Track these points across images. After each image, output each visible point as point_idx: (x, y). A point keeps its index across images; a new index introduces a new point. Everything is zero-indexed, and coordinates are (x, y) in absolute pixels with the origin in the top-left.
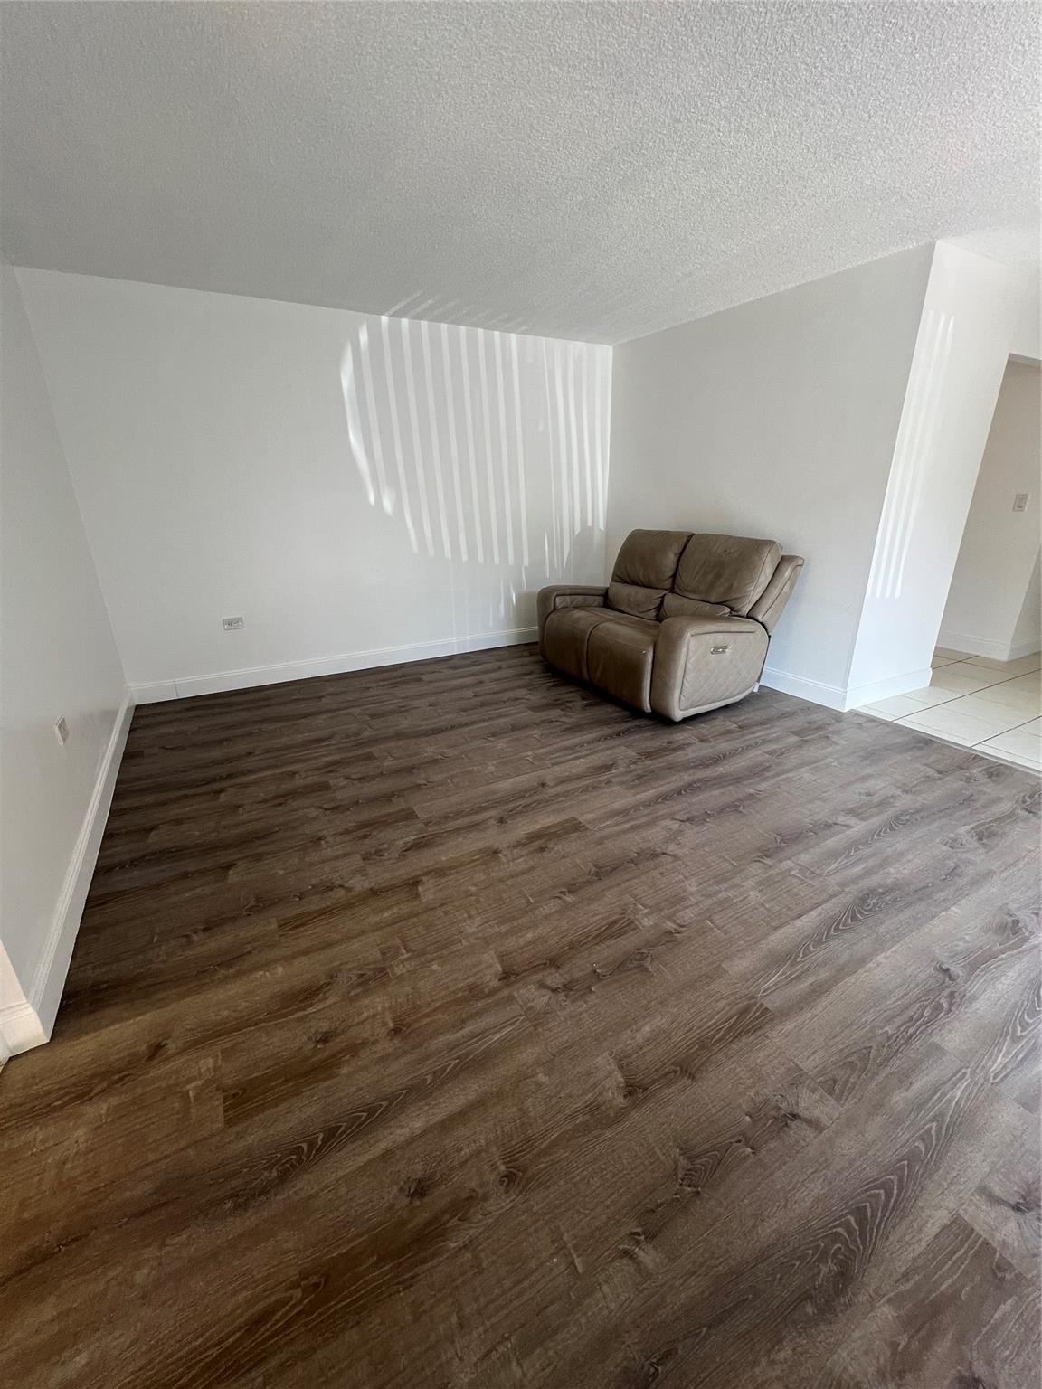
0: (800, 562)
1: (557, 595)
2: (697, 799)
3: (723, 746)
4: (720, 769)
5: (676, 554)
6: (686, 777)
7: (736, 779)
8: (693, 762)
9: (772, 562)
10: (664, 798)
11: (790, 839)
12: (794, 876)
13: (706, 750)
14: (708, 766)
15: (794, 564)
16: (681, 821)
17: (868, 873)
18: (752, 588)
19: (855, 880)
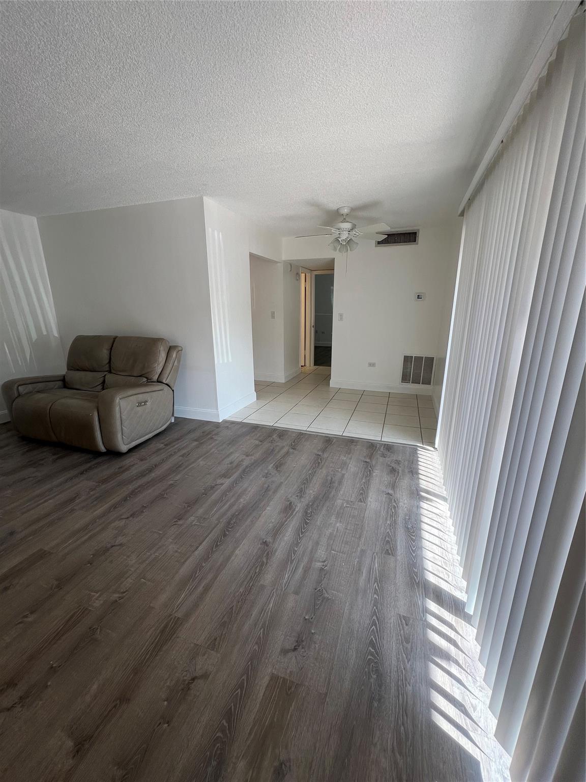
0: (180, 349)
1: (20, 385)
2: (137, 500)
3: (155, 459)
4: (153, 475)
5: (107, 350)
6: (131, 487)
7: (162, 478)
8: (135, 476)
9: (164, 350)
10: (115, 507)
11: (192, 504)
12: (195, 525)
13: (143, 466)
14: (145, 475)
15: (177, 350)
16: (126, 518)
17: (231, 507)
18: (156, 365)
19: (224, 514)
